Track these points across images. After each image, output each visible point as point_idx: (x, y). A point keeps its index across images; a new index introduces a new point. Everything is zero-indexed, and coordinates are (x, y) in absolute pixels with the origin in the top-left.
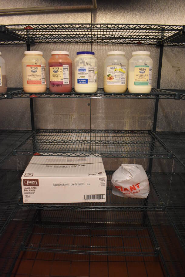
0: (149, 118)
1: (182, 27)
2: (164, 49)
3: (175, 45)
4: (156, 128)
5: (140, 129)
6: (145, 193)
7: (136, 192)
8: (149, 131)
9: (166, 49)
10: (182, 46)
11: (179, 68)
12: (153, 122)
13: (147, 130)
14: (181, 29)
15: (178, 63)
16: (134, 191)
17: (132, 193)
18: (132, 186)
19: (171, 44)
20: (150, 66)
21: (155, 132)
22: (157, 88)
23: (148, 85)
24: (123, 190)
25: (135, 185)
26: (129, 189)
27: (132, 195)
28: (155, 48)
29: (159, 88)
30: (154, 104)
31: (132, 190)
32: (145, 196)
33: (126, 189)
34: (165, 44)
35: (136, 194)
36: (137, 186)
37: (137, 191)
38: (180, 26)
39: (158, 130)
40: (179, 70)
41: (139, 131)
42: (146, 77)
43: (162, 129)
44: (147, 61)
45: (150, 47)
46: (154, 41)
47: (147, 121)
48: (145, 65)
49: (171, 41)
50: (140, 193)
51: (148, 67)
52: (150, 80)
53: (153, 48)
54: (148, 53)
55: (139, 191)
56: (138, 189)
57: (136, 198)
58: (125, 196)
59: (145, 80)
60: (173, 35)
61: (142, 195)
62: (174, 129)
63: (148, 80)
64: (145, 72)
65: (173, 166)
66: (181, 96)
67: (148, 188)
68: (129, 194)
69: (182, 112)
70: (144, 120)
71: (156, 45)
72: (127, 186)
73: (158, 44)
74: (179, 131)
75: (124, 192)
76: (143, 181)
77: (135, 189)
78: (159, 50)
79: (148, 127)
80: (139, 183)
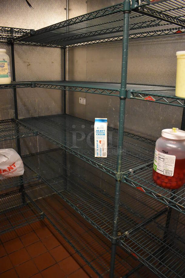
0: (11, 108)
1: (29, 31)
2: (14, 47)
3: (23, 44)
4: (18, 116)
5: (4, 119)
6: (21, 170)
7: (14, 171)
8: (12, 119)
9: (16, 47)
10: (29, 44)
11: (29, 63)
12: (14, 111)
13: (10, 119)
14: (29, 32)
15: (28, 59)
16: (12, 170)
17: (10, 173)
18: (9, 167)
19: (20, 43)
20: (8, 61)
21: (18, 119)
22: (14, 81)
23: (8, 77)
24: (2, 172)
25: (12, 165)
26: (7, 169)
27: (11, 175)
28: (6, 46)
29: (15, 81)
30: (13, 95)
31: (10, 170)
32: (22, 173)
33: (4, 171)
34: (15, 43)
35: (14, 173)
36: (13, 166)
37: (14, 169)
38: (29, 30)
39: (20, 118)
40: (30, 65)
41: (3, 120)
42: (6, 70)
43: (23, 116)
44: (4, 57)
45: (1, 45)
46: (5, 40)
47: (9, 110)
48: (3, 60)
49: (20, 41)
50: (17, 171)
51: (6, 62)
52: (9, 73)
53: (4, 46)
54: (4, 50)
55: (16, 169)
56: (14, 168)
57: (15, 177)
58: (4, 178)
59: (6, 73)
60: (22, 36)
61: (20, 173)
62: (33, 115)
63: (7, 73)
64: (4, 66)
65: (38, 146)
66: (36, 85)
67: (22, 165)
68: (8, 175)
69: (37, 100)
70: (6, 111)
71: (7, 44)
72: (5, 167)
73: (9, 42)
74: (37, 116)
75: (3, 174)
76: (18, 160)
77: (12, 169)
78: (10, 47)
79: (11, 116)
80: (14, 163)
